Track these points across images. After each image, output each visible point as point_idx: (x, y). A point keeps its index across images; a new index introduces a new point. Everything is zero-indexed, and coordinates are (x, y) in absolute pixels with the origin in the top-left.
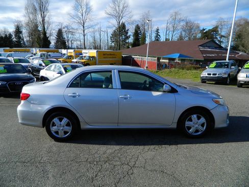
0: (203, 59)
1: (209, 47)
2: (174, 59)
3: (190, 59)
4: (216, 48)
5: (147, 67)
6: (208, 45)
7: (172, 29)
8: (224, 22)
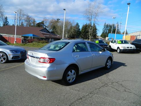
0: (45, 38)
1: (44, 31)
2: (27, 37)
3: (38, 37)
4: (47, 32)
5: (16, 42)
6: (44, 30)
7: (19, 19)
8: (47, 19)
